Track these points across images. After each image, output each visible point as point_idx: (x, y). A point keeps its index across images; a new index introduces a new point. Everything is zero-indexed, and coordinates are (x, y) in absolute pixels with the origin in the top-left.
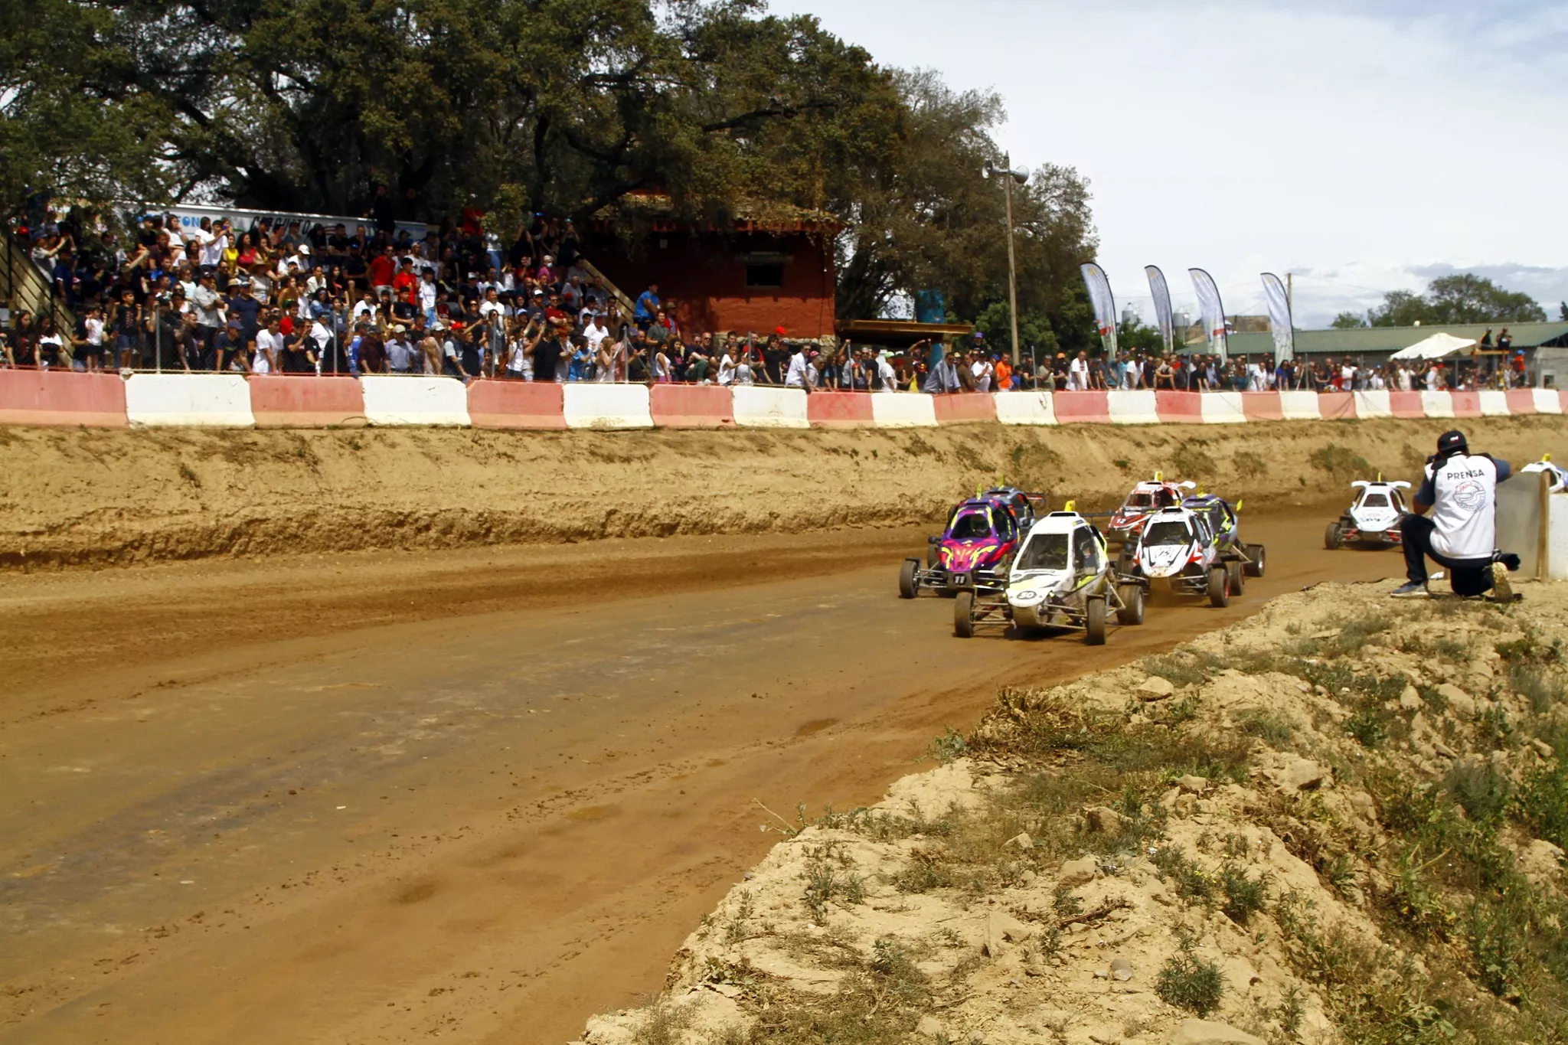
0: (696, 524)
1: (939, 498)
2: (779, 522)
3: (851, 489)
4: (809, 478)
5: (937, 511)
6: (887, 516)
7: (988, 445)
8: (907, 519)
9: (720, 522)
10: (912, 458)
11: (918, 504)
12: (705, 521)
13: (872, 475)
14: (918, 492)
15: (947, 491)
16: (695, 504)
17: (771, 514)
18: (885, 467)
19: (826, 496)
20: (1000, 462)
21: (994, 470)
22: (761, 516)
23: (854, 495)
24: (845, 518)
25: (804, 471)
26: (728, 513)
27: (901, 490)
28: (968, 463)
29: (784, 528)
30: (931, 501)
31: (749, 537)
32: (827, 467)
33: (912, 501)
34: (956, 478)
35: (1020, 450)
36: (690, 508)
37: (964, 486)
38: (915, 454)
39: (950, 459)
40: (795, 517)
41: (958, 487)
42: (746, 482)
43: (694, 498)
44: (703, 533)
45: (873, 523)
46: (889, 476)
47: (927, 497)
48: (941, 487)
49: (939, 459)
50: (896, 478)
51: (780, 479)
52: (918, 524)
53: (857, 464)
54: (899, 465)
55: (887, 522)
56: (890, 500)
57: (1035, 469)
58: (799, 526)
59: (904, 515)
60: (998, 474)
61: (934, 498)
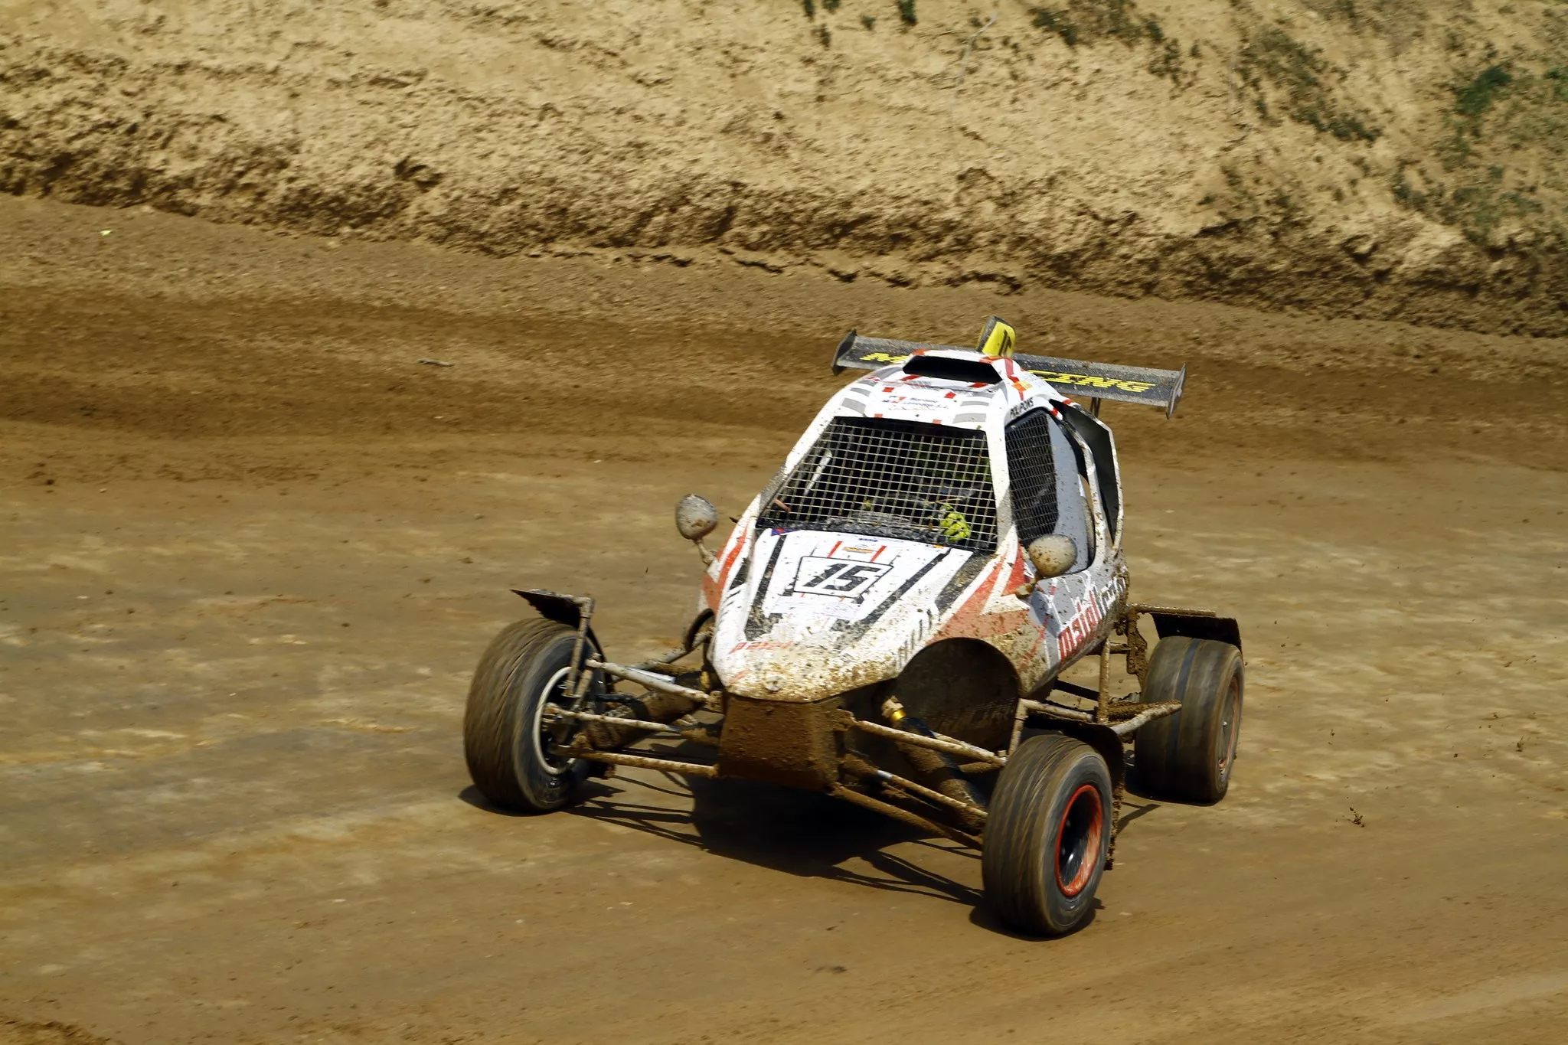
0: (63, 162)
1: (1123, 204)
2: (434, 201)
3: (764, 124)
4: (605, 58)
5: (1102, 250)
6: (895, 240)
7: (1380, 45)
8: (974, 263)
9: (178, 168)
10: (1054, 48)
11: (1032, 214)
12: (107, 154)
13: (871, 87)
14: (1038, 173)
15: (1158, 186)
16: (80, 84)
17: (404, 170)
18: (936, 65)
19: (655, 137)
20: (1409, 110)
21: (1371, 137)
22: (360, 172)
23: (773, 146)
24: (717, 227)
25: (593, 33)
26: (217, 142)
27: (973, 156)
28: (1272, 95)
29: (449, 230)
30: (1083, 210)
31: (295, 239)
32: (696, 32)
33: (1007, 200)
34: (1209, 142)
35: (1496, 78)
36: (46, 97)
37: (1232, 177)
38: (1070, 38)
39: (1210, 74)
40: (507, 193)
41: (1208, 175)
42: (333, 37)
43: (79, 62)
44: (93, 197)
45: (831, 258)
46: (943, 100)
47: (1073, 193)
48: (1137, 167)
49: (1167, 66)
50: (966, 112)
51: (488, 44)
52: (1015, 286)
53: (824, 38)
54: (993, 68)
55: (891, 263)
56: (922, 186)
57: (1533, 154)
58: (518, 228)
59: (965, 245)
60: (1382, 152)
61: (1099, 204)
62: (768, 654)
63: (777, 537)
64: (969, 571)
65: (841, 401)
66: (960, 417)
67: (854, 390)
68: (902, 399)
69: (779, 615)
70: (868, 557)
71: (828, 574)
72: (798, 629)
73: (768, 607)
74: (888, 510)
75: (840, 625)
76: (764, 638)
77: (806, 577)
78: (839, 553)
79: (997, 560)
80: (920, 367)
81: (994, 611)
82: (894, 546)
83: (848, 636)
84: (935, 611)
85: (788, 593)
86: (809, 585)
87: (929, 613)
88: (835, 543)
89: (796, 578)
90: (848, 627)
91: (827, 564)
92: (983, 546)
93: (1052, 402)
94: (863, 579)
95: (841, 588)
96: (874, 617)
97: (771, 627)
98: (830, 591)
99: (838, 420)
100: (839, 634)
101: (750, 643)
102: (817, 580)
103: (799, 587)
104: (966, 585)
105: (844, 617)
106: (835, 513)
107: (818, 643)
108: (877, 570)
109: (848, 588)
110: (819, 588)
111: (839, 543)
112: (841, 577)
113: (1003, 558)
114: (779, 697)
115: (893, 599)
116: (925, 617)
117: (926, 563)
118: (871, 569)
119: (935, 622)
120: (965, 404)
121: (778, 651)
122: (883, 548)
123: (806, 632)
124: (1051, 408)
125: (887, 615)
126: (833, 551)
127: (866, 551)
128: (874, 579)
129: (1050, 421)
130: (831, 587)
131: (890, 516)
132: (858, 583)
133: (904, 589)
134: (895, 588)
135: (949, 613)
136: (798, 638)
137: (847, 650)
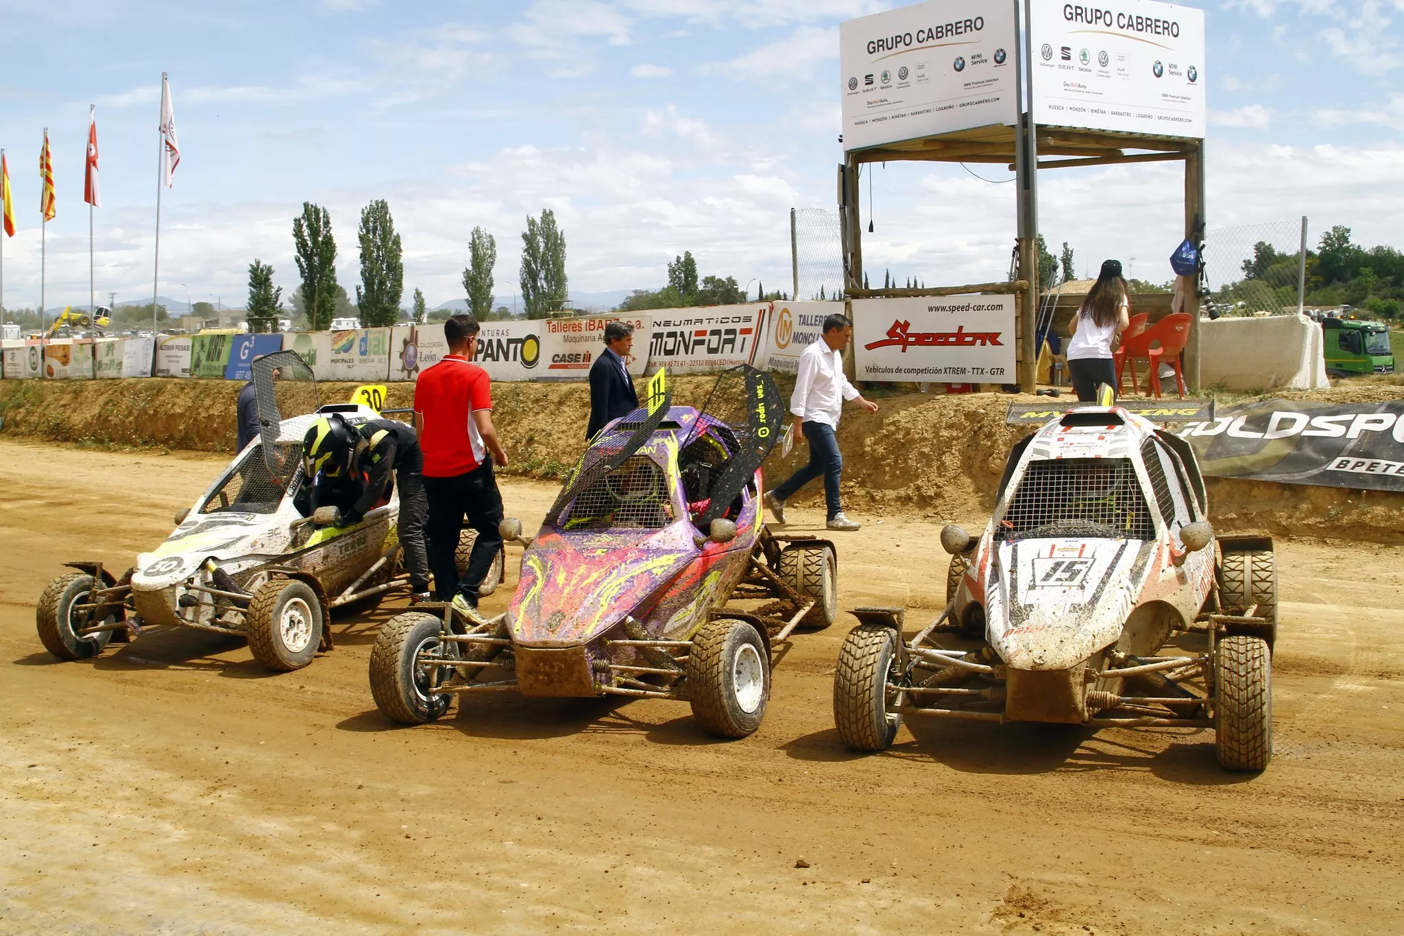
62: (1031, 636)
63: (1011, 547)
64: (1144, 554)
65: (1032, 451)
66: (1111, 452)
67: (1038, 442)
68: (1071, 444)
69: (1031, 606)
70: (1077, 554)
71: (1054, 569)
72: (1047, 615)
73: (1023, 598)
74: (1076, 517)
75: (1075, 608)
76: (1025, 624)
77: (1040, 575)
78: (1056, 553)
79: (1158, 543)
80: (1071, 421)
81: (1165, 579)
82: (1091, 543)
83: (1083, 616)
84: (1131, 586)
85: (1032, 587)
86: (1044, 580)
87: (1128, 589)
88: (1050, 547)
89: (1034, 575)
90: (1081, 609)
91: (1049, 564)
92: (1147, 533)
93: (1155, 431)
94: (1079, 571)
95: (1066, 580)
96: (1095, 599)
97: (1028, 615)
98: (1059, 583)
99: (1032, 463)
100: (1075, 615)
101: (1016, 629)
102: (1048, 576)
103: (1038, 582)
104: (1144, 564)
105: (1076, 602)
106: (1042, 523)
107: (1063, 623)
108: (1086, 563)
109: (1071, 578)
110: (1052, 581)
111: (1053, 547)
112: (1063, 571)
113: (1162, 541)
114: (1045, 667)
115: (1104, 582)
116: (1125, 591)
117: (1116, 552)
118: (1081, 563)
119: (1133, 594)
120: (1112, 442)
121: (1037, 633)
122: (1084, 546)
123: (1053, 616)
124: (1155, 435)
125: (1104, 596)
126: (1052, 553)
127: (1073, 549)
128: (1086, 570)
129: (1156, 443)
130: (1061, 580)
131: (1079, 521)
132: (1077, 575)
133: (1108, 574)
134: (1102, 575)
135: (1139, 588)
136: (1049, 622)
137: (1086, 626)
